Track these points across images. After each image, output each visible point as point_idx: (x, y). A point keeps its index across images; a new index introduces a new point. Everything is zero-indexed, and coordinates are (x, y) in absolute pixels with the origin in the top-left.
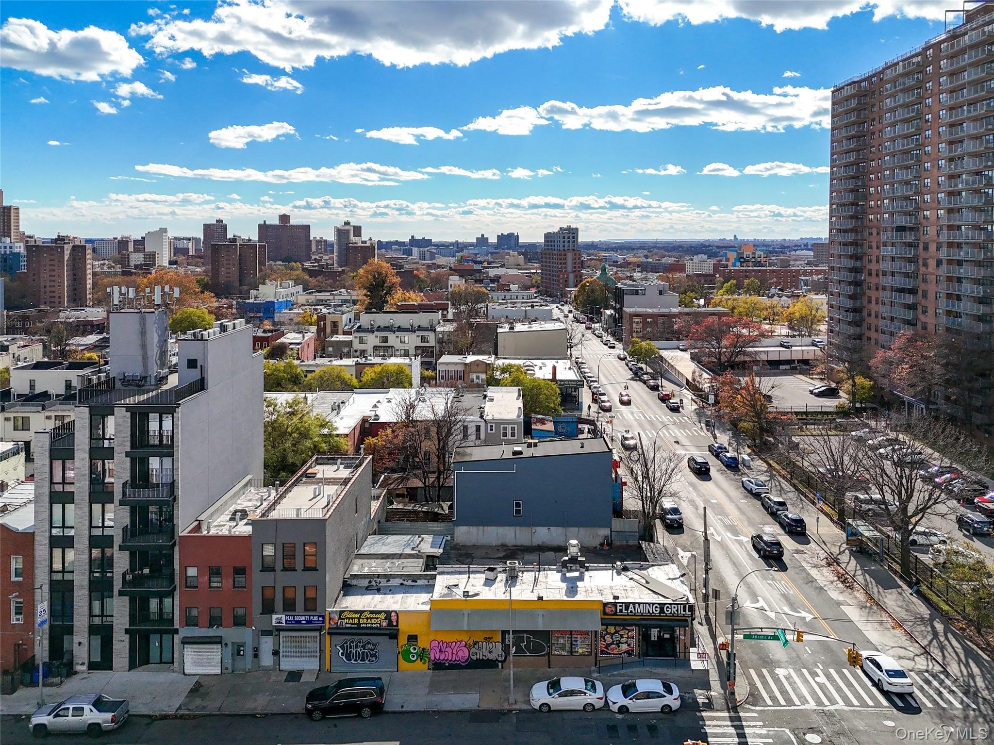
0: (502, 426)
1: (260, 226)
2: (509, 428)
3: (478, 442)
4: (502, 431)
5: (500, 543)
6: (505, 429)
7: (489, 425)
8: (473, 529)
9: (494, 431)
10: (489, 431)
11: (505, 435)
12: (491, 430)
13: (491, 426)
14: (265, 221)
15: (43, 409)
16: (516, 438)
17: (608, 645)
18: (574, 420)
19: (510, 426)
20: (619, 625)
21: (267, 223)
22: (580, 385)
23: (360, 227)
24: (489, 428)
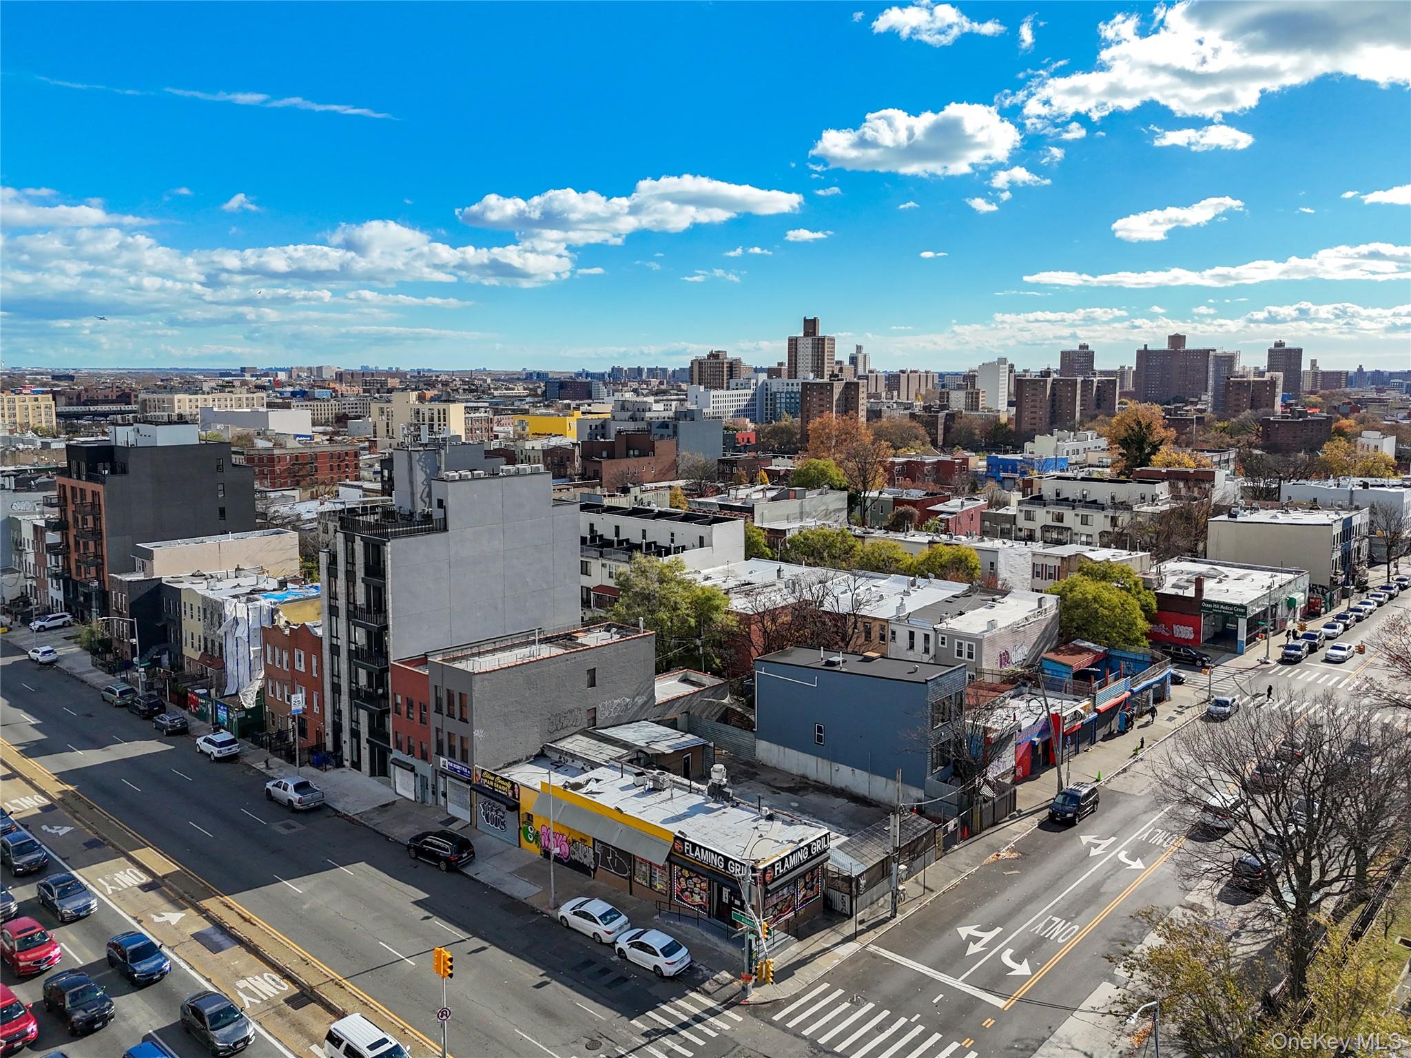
0: (956, 641)
1: (1139, 352)
2: (966, 644)
3: (926, 658)
4: (956, 648)
5: (801, 772)
6: (960, 645)
7: (940, 636)
8: (774, 747)
9: (946, 646)
10: (940, 645)
11: (960, 653)
12: (943, 643)
13: (943, 639)
14: (1146, 346)
15: (601, 555)
16: (974, 660)
17: (683, 891)
18: (1146, 659)
19: (967, 643)
20: (694, 872)
21: (1149, 348)
22: (1240, 613)
23: (1300, 351)
24: (940, 640)
